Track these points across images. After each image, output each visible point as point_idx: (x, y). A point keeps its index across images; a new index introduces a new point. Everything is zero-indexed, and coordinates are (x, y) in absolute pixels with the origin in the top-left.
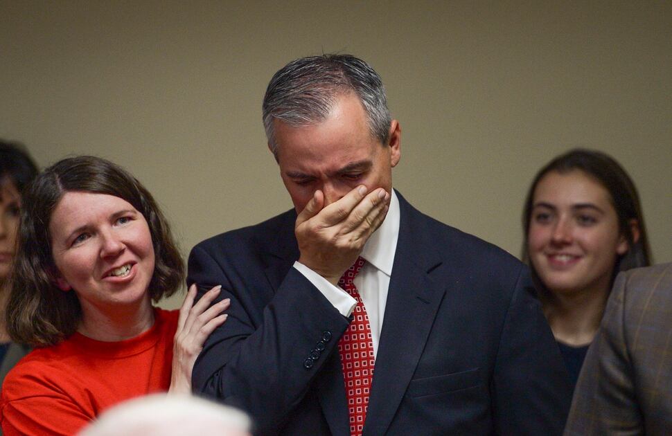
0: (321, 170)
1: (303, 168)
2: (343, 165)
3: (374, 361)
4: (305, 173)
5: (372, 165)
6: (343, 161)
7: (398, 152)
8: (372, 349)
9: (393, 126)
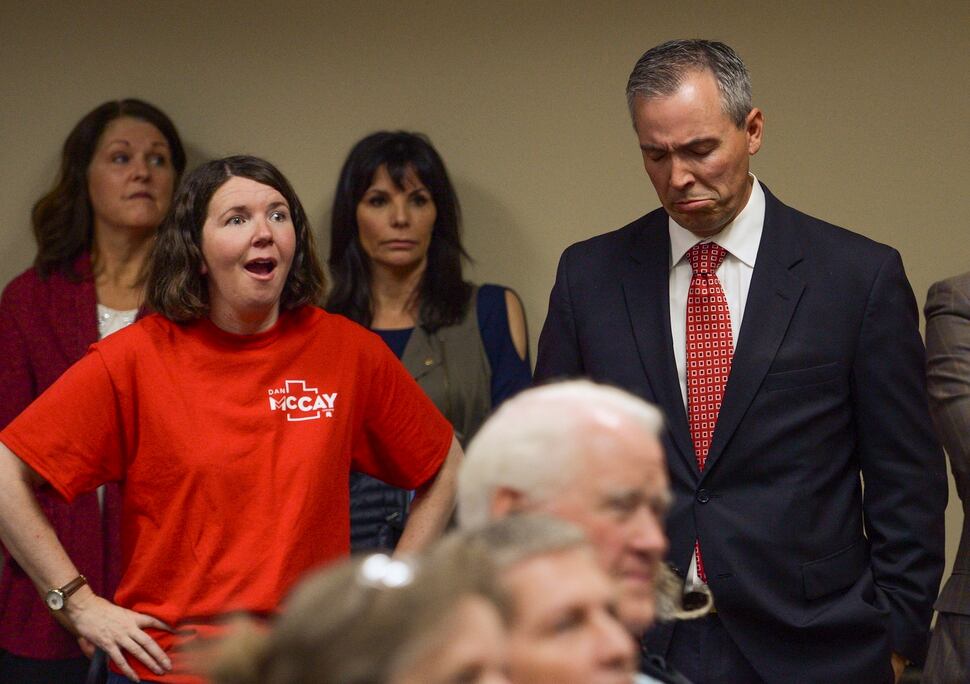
0: (668, 142)
1: (653, 140)
2: (688, 140)
3: (734, 351)
4: (655, 146)
5: (721, 142)
6: (689, 135)
7: (758, 140)
8: (732, 339)
9: (753, 113)
